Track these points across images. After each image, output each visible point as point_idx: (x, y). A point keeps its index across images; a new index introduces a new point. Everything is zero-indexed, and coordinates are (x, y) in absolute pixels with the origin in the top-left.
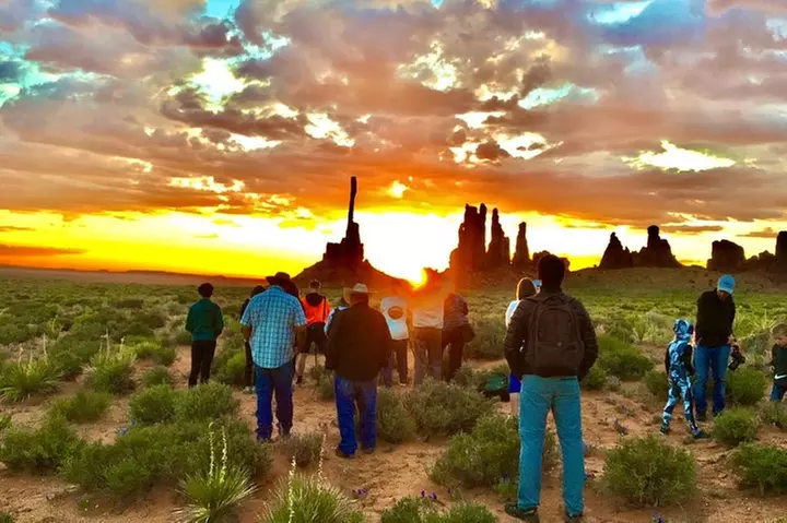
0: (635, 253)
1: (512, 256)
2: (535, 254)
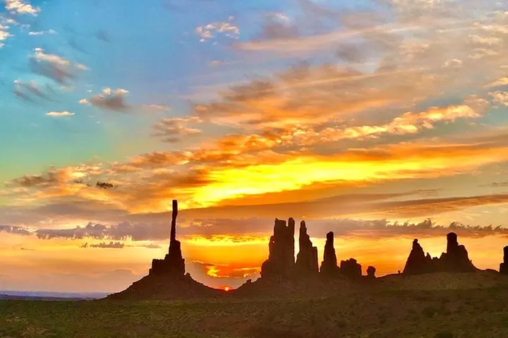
0: (435, 259)
1: (320, 264)
2: (342, 262)
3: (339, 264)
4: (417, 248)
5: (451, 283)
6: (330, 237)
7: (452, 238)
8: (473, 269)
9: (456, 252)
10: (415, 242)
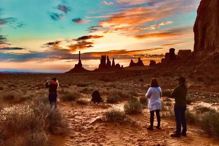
0: (136, 63)
1: (111, 65)
2: (116, 64)
3: (115, 65)
4: (132, 61)
5: (139, 68)
6: (114, 59)
7: (139, 59)
8: (144, 65)
9: (140, 62)
10: (132, 60)
